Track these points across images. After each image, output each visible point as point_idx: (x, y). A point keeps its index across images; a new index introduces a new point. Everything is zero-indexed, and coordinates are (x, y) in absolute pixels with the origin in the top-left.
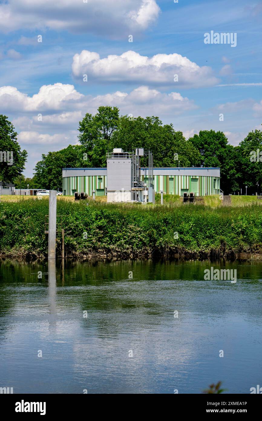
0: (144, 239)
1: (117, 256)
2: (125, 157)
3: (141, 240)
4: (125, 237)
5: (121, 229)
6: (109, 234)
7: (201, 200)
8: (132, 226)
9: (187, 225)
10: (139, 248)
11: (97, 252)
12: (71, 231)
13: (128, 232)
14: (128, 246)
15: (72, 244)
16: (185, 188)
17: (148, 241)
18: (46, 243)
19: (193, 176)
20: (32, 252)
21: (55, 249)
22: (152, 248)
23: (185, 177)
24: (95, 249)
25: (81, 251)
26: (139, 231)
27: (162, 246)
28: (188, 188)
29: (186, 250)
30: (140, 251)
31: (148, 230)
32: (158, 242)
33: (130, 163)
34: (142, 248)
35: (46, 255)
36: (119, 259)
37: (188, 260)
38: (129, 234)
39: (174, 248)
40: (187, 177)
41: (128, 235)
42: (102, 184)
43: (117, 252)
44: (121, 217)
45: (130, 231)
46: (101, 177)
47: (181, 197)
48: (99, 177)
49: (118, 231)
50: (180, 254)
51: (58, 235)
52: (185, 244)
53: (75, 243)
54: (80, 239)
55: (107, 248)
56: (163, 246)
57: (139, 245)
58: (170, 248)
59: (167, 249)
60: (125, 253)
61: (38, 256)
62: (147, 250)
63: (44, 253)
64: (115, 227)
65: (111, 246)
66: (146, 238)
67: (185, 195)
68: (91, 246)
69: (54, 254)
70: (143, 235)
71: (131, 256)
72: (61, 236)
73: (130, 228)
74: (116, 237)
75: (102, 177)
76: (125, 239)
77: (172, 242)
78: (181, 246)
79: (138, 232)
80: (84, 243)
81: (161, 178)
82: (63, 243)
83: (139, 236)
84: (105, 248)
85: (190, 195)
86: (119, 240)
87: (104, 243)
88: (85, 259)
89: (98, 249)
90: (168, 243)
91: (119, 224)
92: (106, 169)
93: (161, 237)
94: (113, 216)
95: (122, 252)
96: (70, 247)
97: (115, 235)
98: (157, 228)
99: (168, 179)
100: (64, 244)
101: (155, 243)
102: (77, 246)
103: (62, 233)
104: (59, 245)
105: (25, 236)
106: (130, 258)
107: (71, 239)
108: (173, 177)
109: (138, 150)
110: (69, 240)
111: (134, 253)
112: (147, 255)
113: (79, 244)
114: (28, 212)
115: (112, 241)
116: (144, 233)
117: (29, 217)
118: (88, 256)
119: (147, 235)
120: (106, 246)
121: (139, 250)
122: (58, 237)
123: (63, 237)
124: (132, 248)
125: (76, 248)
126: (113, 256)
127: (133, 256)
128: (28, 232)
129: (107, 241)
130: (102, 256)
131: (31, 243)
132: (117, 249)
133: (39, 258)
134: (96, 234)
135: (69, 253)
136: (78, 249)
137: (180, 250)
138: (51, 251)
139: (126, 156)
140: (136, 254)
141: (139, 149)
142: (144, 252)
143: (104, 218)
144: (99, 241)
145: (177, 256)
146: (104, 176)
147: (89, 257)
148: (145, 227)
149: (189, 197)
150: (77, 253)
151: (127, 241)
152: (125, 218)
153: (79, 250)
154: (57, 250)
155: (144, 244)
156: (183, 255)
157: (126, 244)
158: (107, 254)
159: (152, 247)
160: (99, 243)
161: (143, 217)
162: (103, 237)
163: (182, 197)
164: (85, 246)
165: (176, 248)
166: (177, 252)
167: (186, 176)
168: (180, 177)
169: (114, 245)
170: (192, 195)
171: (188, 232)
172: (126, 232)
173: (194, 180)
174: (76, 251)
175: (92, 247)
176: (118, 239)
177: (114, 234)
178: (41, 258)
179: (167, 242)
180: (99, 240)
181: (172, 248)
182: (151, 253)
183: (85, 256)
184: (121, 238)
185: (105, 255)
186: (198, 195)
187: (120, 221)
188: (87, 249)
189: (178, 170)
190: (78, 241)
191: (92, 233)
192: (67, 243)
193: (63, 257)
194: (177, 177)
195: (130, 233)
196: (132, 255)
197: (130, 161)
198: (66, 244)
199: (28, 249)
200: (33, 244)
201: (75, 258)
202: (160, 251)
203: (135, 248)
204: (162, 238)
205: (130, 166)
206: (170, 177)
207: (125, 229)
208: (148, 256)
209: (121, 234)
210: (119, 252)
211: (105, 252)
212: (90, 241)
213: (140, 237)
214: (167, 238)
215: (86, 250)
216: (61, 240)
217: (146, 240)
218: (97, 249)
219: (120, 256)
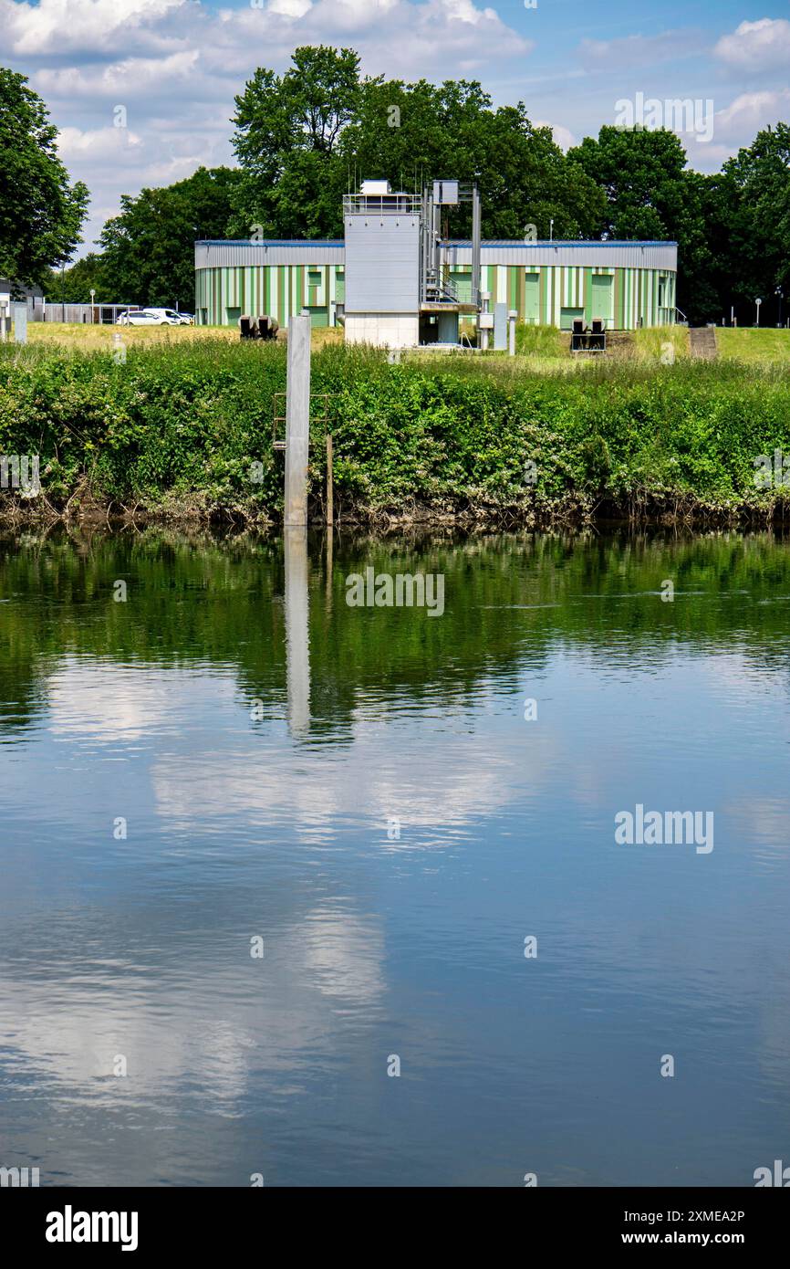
0: (568, 467)
1: (484, 520)
2: (400, 207)
3: (559, 471)
4: (511, 460)
5: (499, 436)
6: (465, 453)
7: (626, 340)
8: (531, 428)
9: (701, 425)
10: (553, 496)
11: (429, 506)
12: (353, 443)
13: (520, 445)
14: (520, 490)
15: (355, 482)
16: (574, 305)
17: (581, 473)
18: (276, 481)
19: (597, 268)
20: (231, 507)
21: (306, 495)
22: (594, 493)
23: (574, 270)
24: (423, 497)
25: (384, 503)
26: (554, 443)
27: (623, 490)
28: (581, 306)
29: (699, 500)
30: (556, 505)
31: (581, 438)
32: (613, 477)
33: (417, 226)
34: (562, 495)
35: (277, 517)
36: (494, 528)
37: (705, 531)
38: (522, 451)
39: (662, 497)
40: (581, 270)
41: (520, 456)
42: (321, 290)
43: (486, 505)
44: (498, 399)
45: (526, 443)
46: (319, 269)
47: (563, 332)
48: (313, 270)
49: (488, 441)
50: (681, 515)
51: (315, 454)
52: (695, 483)
53: (365, 478)
54: (378, 466)
55: (457, 495)
56: (629, 489)
57: (553, 486)
58: (650, 496)
59: (638, 497)
60: (513, 509)
61: (251, 520)
62: (577, 502)
63: (271, 508)
64: (481, 429)
65: (471, 490)
66: (575, 463)
67: (578, 325)
68: (412, 490)
69: (301, 512)
70: (567, 456)
71: (531, 518)
72: (325, 458)
73: (527, 435)
74: (483, 462)
75: (322, 270)
76: (510, 466)
77: (656, 477)
78: (682, 487)
79: (549, 447)
80: (393, 481)
81: (502, 273)
82: (330, 481)
83: (554, 457)
84: (450, 493)
85: (591, 327)
86: (492, 472)
87: (449, 478)
88: (394, 526)
89: (431, 497)
90: (645, 481)
91: (492, 421)
92: (343, 246)
93: (622, 461)
94: (472, 394)
95: (502, 506)
96: (349, 492)
97: (479, 455)
98: (608, 432)
99: (523, 277)
100: (334, 483)
101: (604, 482)
102: (371, 489)
103: (326, 448)
104: (317, 486)
105: (207, 456)
106: (526, 524)
107: (355, 466)
108: (537, 270)
109: (441, 187)
110: (347, 471)
111: (537, 510)
112: (577, 516)
113: (376, 481)
114: (210, 382)
115: (471, 474)
116: (568, 449)
117: (217, 396)
118: (401, 519)
119: (578, 455)
120: (455, 489)
121: (553, 500)
122: (315, 460)
123: (329, 462)
124: (533, 495)
125: (367, 494)
126: (475, 519)
127: (537, 518)
128: (216, 444)
129: (458, 471)
130: (441, 518)
131: (228, 479)
132: (487, 499)
133: (256, 523)
134: (425, 452)
135: (347, 508)
136: (372, 498)
137: (680, 500)
138: (294, 504)
139: (404, 204)
140: (544, 514)
141: (445, 185)
142: (569, 507)
143: (447, 403)
144: (434, 472)
145: (670, 519)
146: (328, 266)
147: (405, 522)
148: (572, 432)
149: (589, 334)
150: (371, 509)
151: (518, 475)
152: (508, 403)
153: (378, 501)
154: (311, 500)
155: (569, 483)
156: (688, 518)
157: (514, 483)
158: (456, 513)
159: (593, 491)
160: (435, 480)
161: (564, 400)
162: (445, 462)
163: (567, 332)
164: (394, 490)
165: (668, 494)
166: (670, 508)
167: (578, 268)
168: (558, 270)
169: (478, 486)
170: (597, 325)
171: (703, 448)
172: (514, 446)
173: (601, 279)
174: (367, 503)
175: (416, 491)
176: (489, 469)
177: (478, 451)
178: (261, 523)
179: (640, 478)
180: (435, 470)
181: (655, 495)
182: (591, 509)
183: (393, 519)
184: (499, 465)
185: (453, 517)
186: (611, 326)
187: (494, 410)
188: (401, 497)
189: (552, 250)
190: (373, 473)
191: (414, 449)
192: (340, 480)
193: (330, 520)
194: (550, 270)
195: (525, 448)
196: (532, 515)
197: (415, 220)
198: (337, 482)
199: (219, 498)
200: (235, 481)
201: (366, 523)
202: (619, 505)
203: (542, 494)
204: (625, 466)
205: (415, 234)
206: (528, 270)
207: (510, 435)
208: (583, 519)
209: (497, 452)
210: (494, 506)
211: (450, 508)
212: (407, 472)
213: (558, 462)
214: (639, 464)
215: (398, 500)
216: (324, 471)
217: (576, 471)
218: (426, 499)
219: (495, 519)
